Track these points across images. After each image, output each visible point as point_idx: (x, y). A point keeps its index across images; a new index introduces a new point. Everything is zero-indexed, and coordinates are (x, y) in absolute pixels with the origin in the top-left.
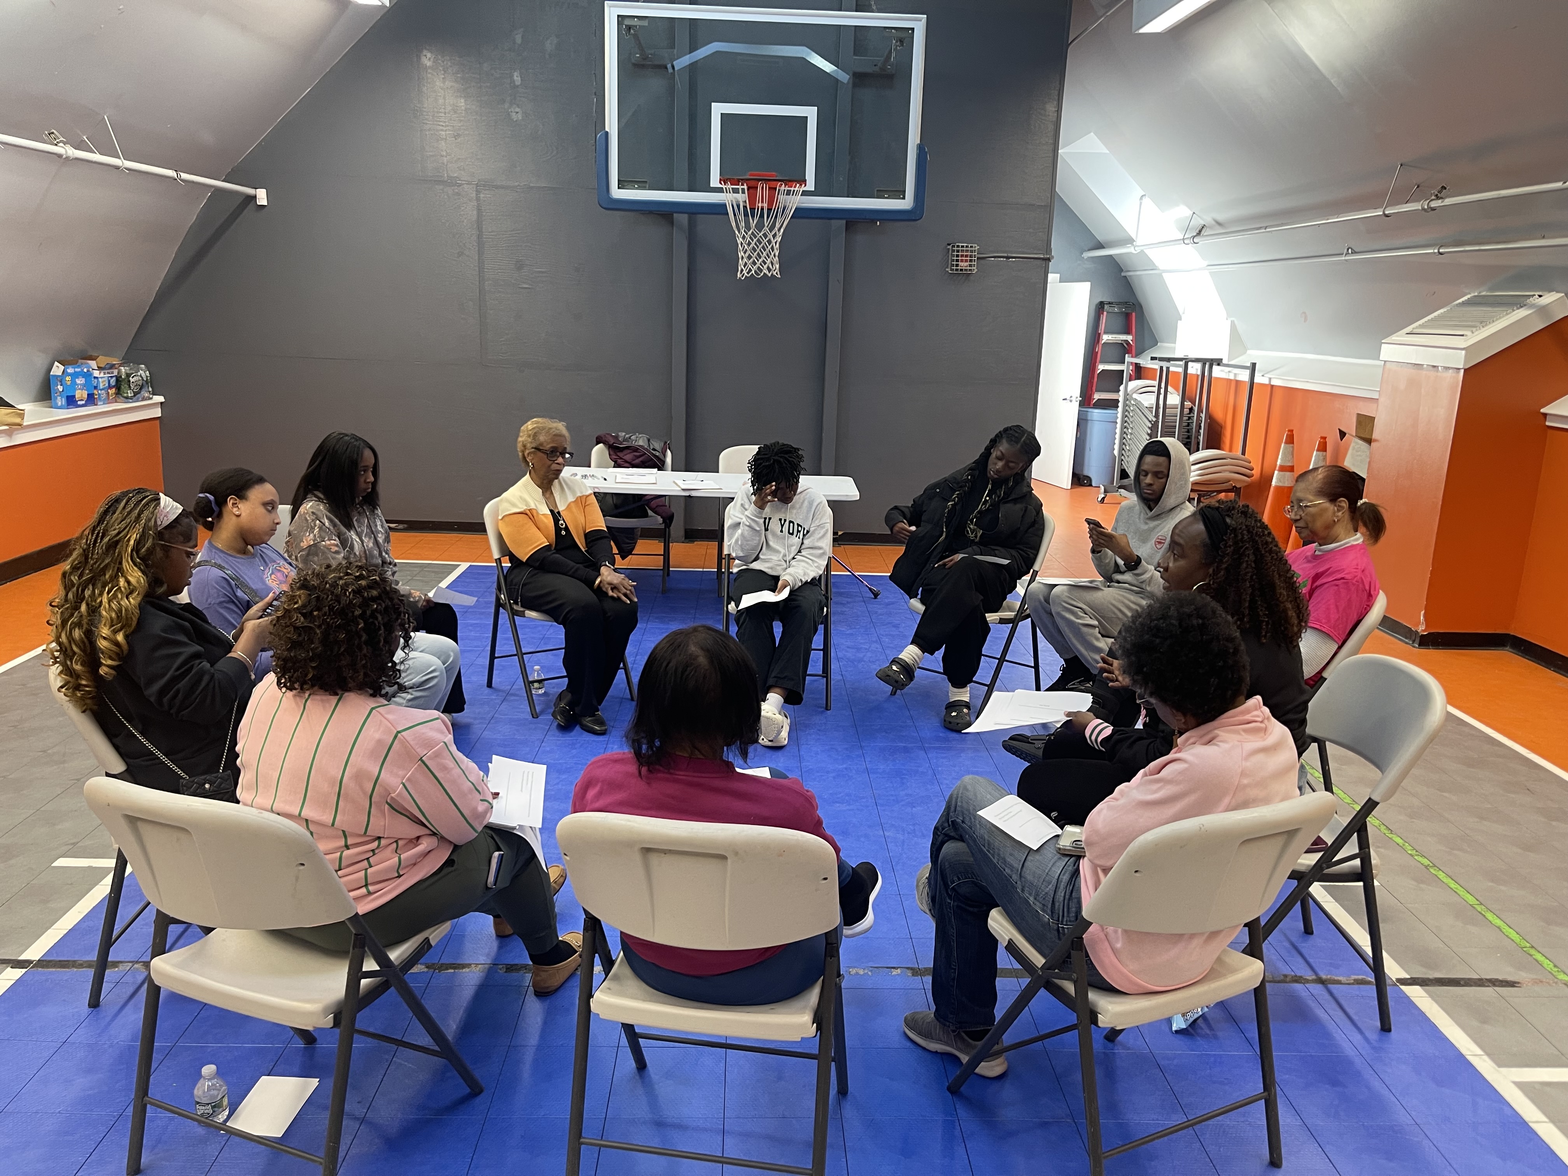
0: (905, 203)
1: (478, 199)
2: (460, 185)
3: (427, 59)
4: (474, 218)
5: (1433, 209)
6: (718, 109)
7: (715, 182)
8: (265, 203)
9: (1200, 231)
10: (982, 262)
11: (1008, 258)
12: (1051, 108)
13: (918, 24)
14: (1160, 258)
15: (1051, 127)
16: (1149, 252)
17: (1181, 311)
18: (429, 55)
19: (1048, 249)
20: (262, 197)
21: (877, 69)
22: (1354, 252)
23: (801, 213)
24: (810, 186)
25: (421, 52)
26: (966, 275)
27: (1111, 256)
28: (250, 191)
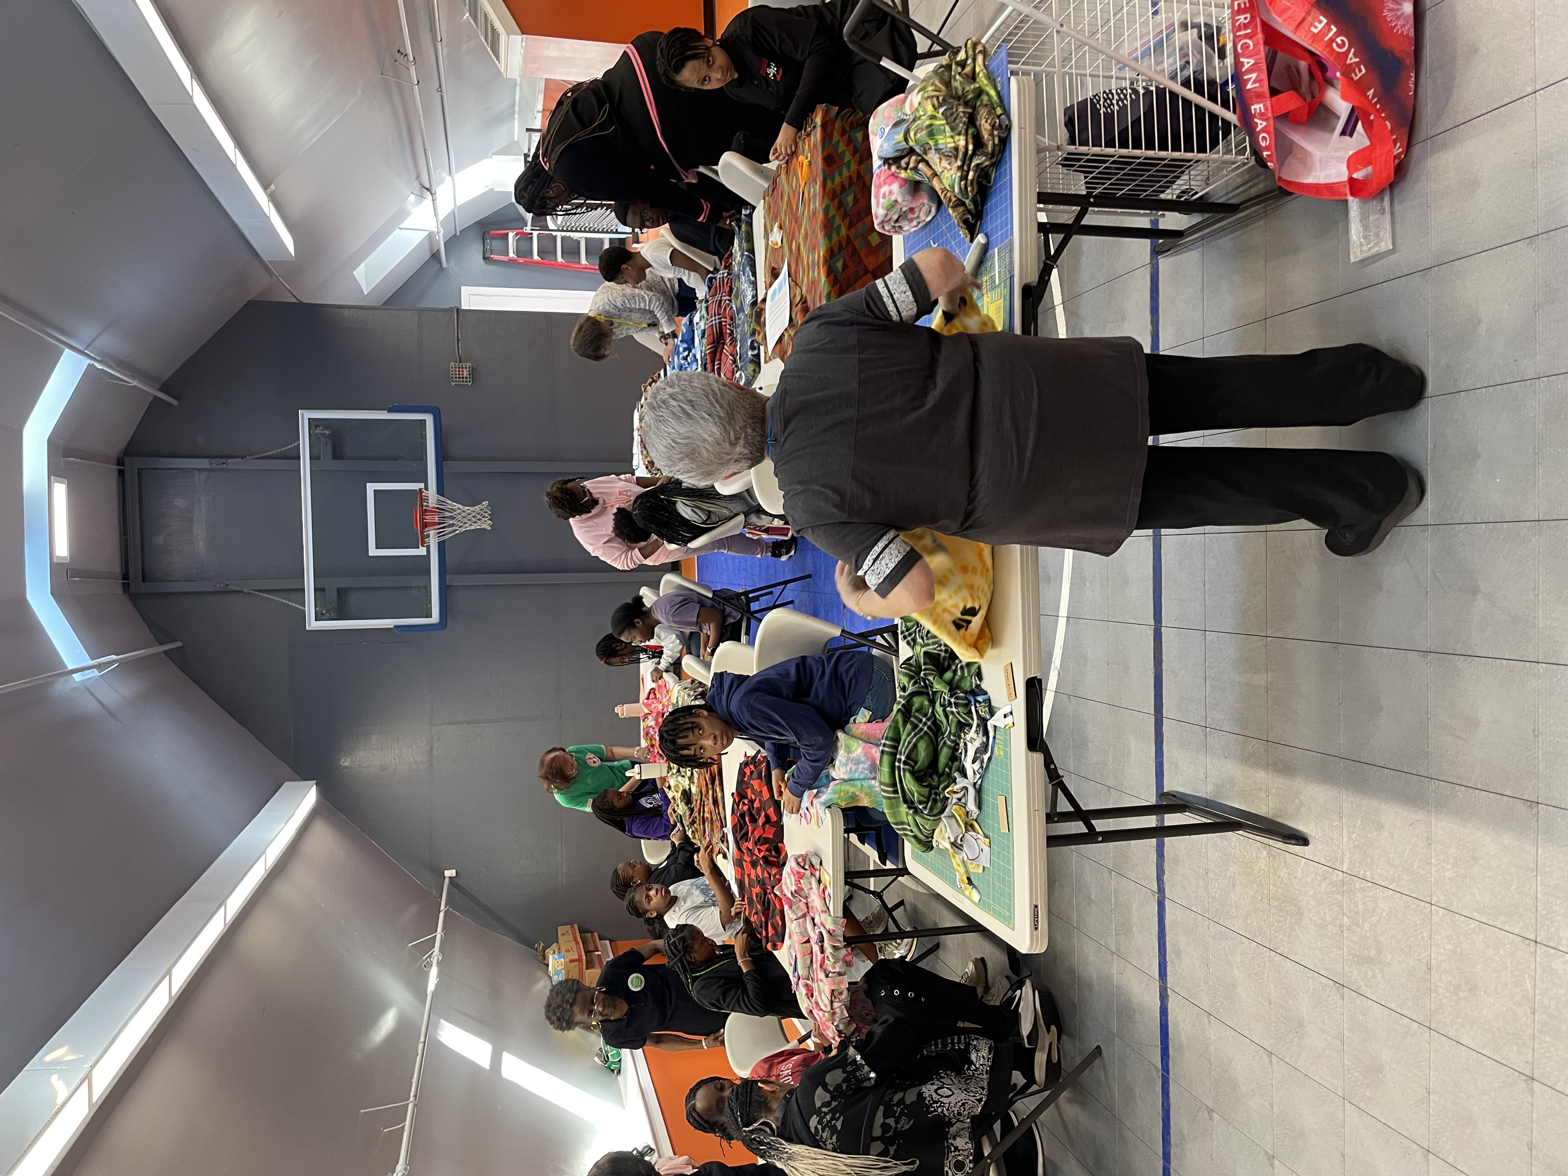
0: (429, 419)
1: (442, 724)
2: (432, 737)
3: (345, 762)
4: (455, 726)
5: (414, 58)
6: (373, 551)
7: (422, 551)
8: (454, 871)
9: (427, 189)
10: (462, 360)
11: (458, 340)
12: (347, 313)
13: (305, 416)
14: (445, 207)
15: (361, 312)
16: (442, 216)
17: (487, 189)
18: (343, 760)
19: (450, 310)
20: (450, 873)
21: (329, 443)
22: (440, 87)
23: (440, 491)
24: (422, 485)
25: (340, 766)
26: (473, 371)
27: (445, 244)
28: (447, 880)
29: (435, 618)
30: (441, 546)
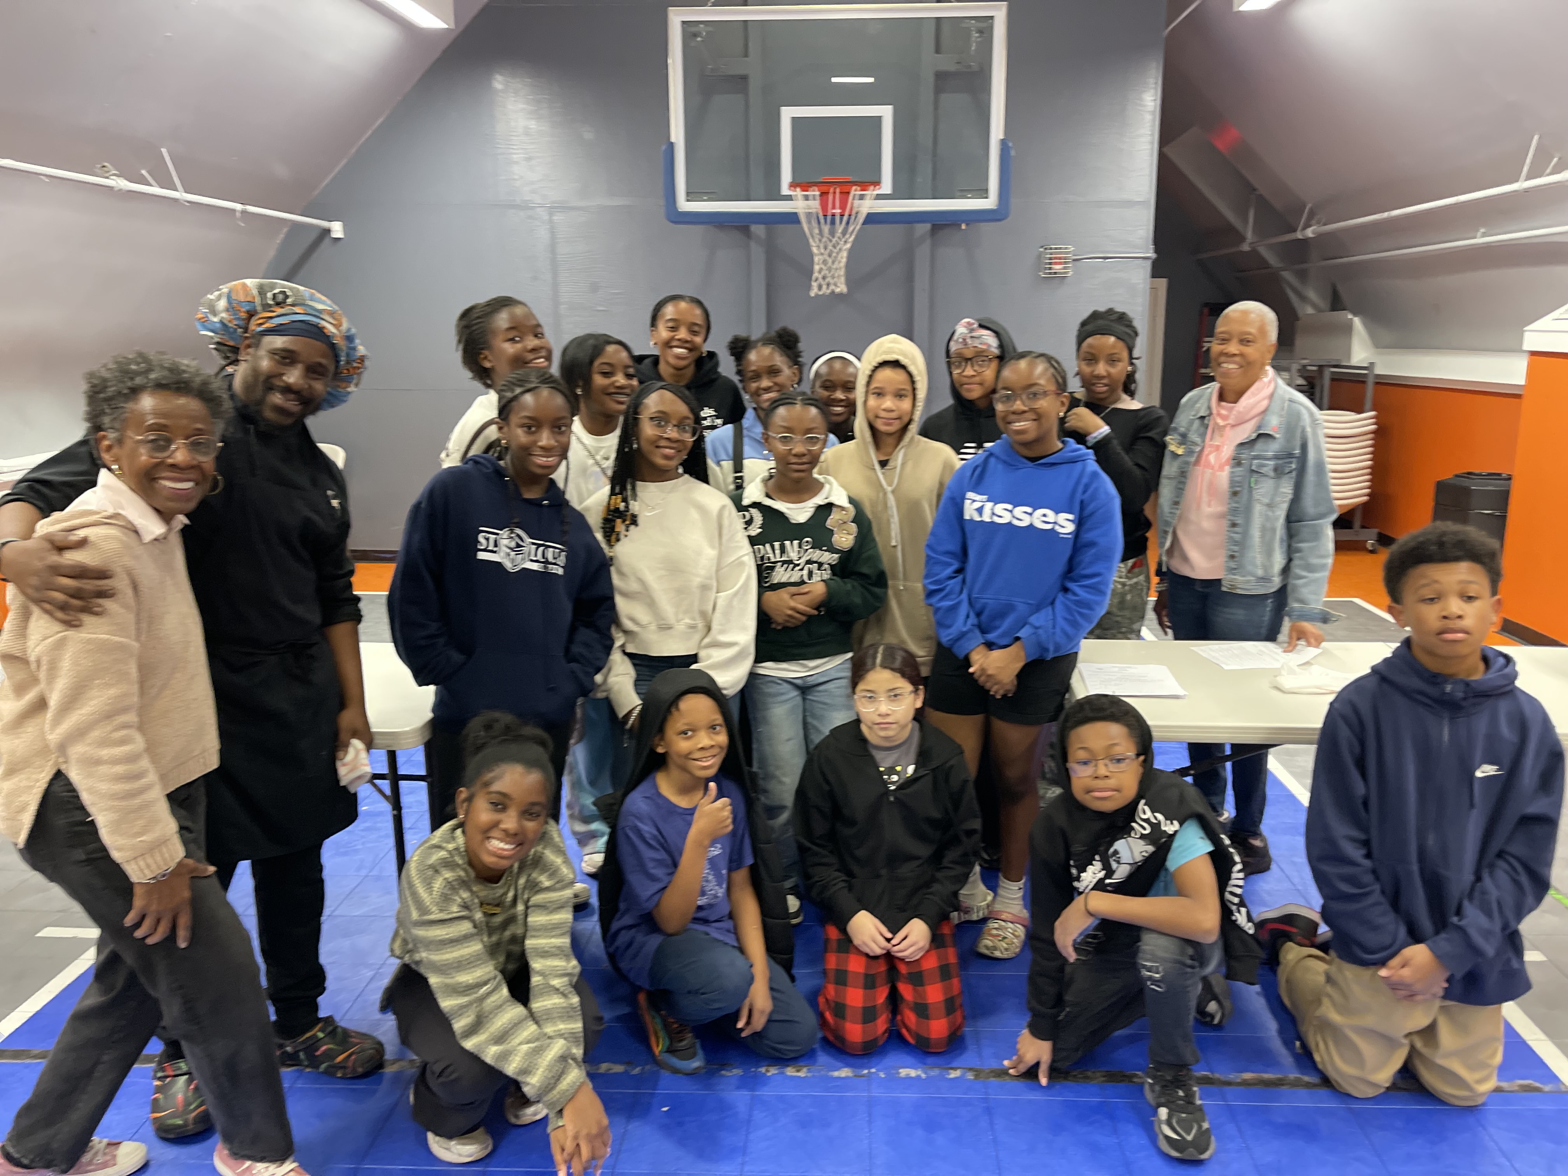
0: (989, 203)
1: (551, 222)
2: (534, 208)
3: (499, 82)
4: (548, 241)
6: (788, 114)
7: (785, 190)
8: (339, 234)
10: (1077, 263)
11: (1105, 258)
13: (998, 12)
20: (337, 229)
21: (958, 67)
23: (874, 218)
24: (886, 187)
26: (1060, 278)
28: (324, 224)
29: (685, 205)
30: (792, 218)
